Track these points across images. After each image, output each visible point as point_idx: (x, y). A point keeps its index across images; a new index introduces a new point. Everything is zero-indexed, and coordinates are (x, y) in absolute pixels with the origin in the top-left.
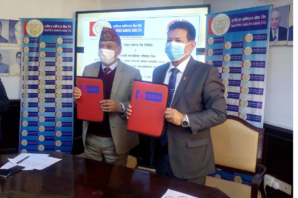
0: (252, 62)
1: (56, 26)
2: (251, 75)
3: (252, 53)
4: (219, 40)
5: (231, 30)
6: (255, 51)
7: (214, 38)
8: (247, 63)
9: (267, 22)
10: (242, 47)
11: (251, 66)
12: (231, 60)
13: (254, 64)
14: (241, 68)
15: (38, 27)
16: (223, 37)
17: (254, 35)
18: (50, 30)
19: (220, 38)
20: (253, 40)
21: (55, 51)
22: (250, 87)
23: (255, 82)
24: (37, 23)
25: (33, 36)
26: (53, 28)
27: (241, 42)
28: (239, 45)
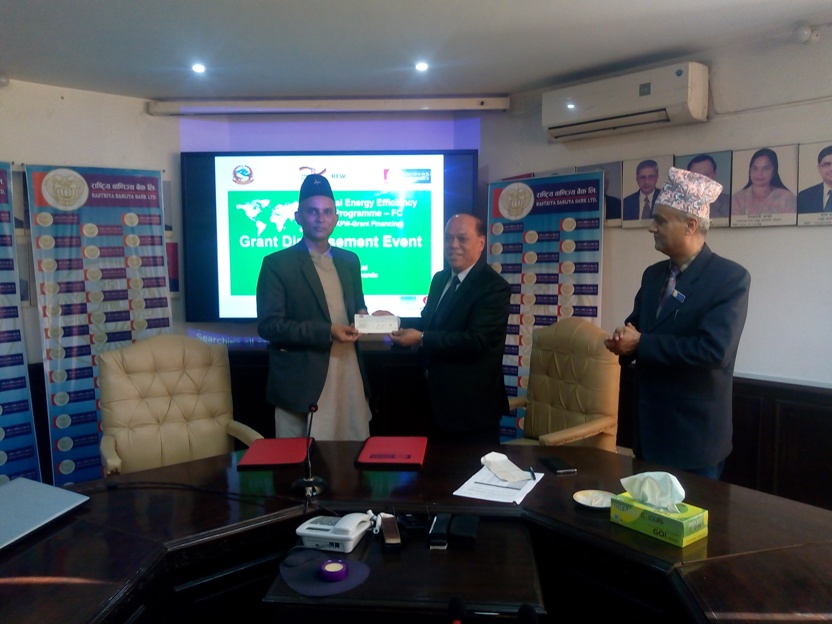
0: (576, 264)
1: (119, 186)
2: (575, 286)
3: (576, 250)
4: (515, 227)
5: (535, 211)
6: (581, 247)
7: (504, 225)
8: (569, 266)
9: (598, 199)
10: (558, 240)
11: (575, 272)
12: (538, 262)
13: (581, 268)
14: (557, 275)
15: (73, 186)
16: (522, 224)
17: (577, 220)
18: (105, 196)
19: (516, 223)
20: (576, 228)
21: (121, 245)
22: (575, 304)
23: (584, 297)
24: (71, 179)
25: (61, 208)
26: (112, 191)
27: (555, 232)
28: (552, 236)
